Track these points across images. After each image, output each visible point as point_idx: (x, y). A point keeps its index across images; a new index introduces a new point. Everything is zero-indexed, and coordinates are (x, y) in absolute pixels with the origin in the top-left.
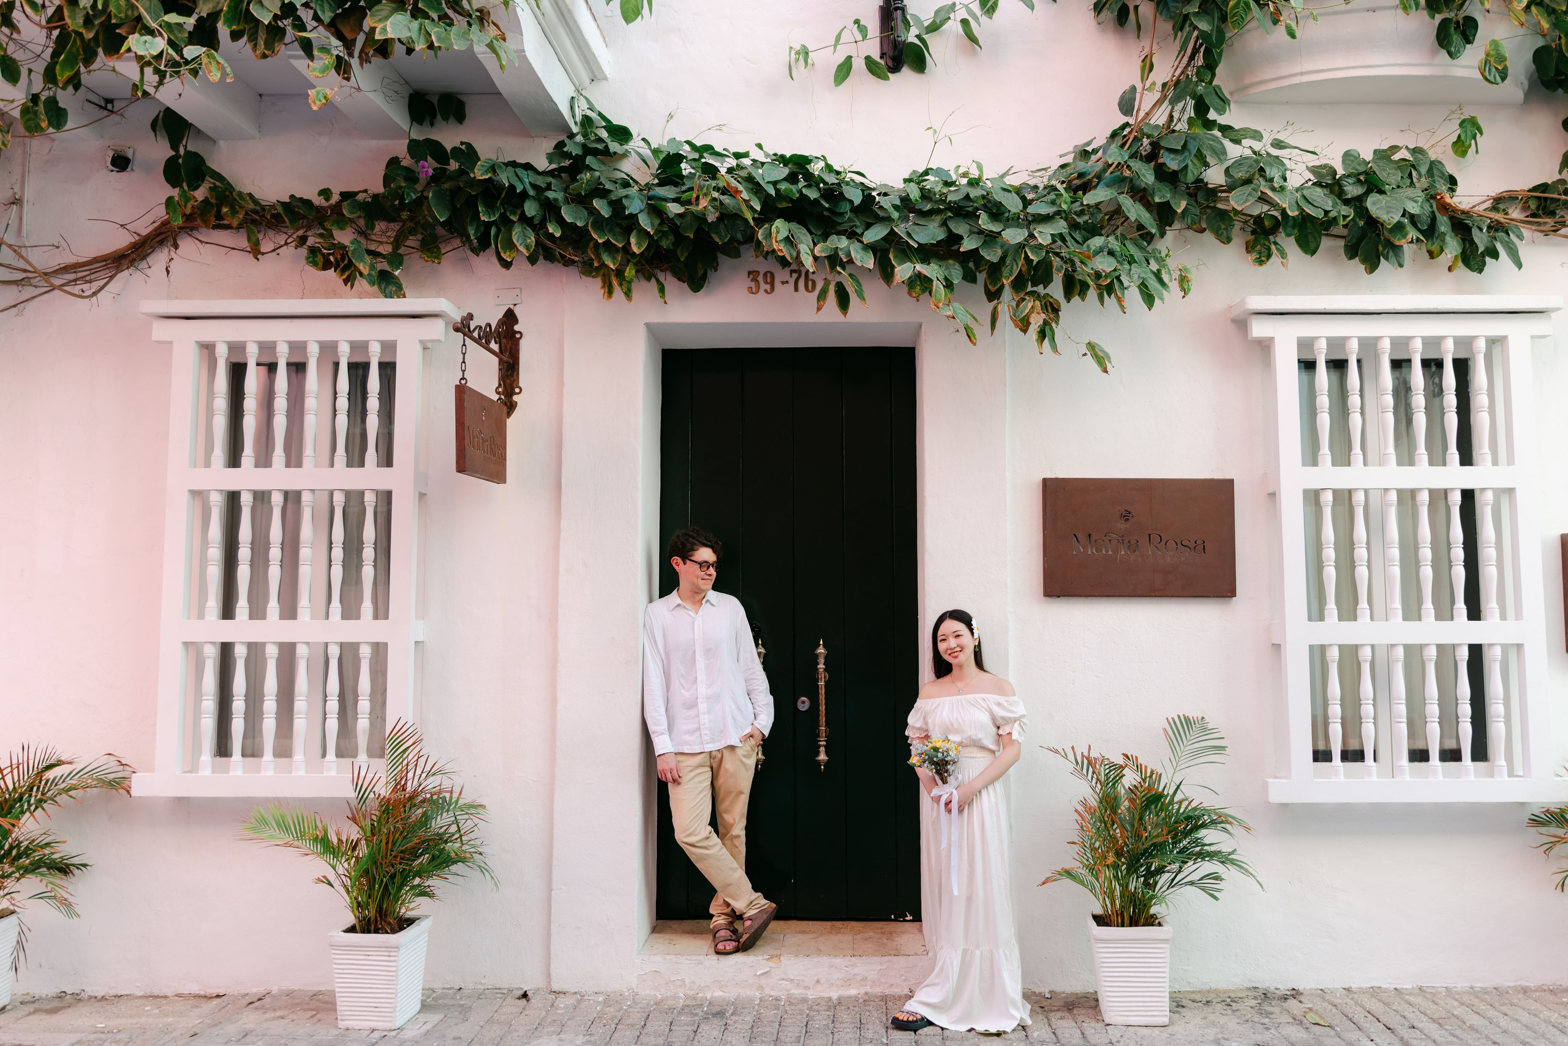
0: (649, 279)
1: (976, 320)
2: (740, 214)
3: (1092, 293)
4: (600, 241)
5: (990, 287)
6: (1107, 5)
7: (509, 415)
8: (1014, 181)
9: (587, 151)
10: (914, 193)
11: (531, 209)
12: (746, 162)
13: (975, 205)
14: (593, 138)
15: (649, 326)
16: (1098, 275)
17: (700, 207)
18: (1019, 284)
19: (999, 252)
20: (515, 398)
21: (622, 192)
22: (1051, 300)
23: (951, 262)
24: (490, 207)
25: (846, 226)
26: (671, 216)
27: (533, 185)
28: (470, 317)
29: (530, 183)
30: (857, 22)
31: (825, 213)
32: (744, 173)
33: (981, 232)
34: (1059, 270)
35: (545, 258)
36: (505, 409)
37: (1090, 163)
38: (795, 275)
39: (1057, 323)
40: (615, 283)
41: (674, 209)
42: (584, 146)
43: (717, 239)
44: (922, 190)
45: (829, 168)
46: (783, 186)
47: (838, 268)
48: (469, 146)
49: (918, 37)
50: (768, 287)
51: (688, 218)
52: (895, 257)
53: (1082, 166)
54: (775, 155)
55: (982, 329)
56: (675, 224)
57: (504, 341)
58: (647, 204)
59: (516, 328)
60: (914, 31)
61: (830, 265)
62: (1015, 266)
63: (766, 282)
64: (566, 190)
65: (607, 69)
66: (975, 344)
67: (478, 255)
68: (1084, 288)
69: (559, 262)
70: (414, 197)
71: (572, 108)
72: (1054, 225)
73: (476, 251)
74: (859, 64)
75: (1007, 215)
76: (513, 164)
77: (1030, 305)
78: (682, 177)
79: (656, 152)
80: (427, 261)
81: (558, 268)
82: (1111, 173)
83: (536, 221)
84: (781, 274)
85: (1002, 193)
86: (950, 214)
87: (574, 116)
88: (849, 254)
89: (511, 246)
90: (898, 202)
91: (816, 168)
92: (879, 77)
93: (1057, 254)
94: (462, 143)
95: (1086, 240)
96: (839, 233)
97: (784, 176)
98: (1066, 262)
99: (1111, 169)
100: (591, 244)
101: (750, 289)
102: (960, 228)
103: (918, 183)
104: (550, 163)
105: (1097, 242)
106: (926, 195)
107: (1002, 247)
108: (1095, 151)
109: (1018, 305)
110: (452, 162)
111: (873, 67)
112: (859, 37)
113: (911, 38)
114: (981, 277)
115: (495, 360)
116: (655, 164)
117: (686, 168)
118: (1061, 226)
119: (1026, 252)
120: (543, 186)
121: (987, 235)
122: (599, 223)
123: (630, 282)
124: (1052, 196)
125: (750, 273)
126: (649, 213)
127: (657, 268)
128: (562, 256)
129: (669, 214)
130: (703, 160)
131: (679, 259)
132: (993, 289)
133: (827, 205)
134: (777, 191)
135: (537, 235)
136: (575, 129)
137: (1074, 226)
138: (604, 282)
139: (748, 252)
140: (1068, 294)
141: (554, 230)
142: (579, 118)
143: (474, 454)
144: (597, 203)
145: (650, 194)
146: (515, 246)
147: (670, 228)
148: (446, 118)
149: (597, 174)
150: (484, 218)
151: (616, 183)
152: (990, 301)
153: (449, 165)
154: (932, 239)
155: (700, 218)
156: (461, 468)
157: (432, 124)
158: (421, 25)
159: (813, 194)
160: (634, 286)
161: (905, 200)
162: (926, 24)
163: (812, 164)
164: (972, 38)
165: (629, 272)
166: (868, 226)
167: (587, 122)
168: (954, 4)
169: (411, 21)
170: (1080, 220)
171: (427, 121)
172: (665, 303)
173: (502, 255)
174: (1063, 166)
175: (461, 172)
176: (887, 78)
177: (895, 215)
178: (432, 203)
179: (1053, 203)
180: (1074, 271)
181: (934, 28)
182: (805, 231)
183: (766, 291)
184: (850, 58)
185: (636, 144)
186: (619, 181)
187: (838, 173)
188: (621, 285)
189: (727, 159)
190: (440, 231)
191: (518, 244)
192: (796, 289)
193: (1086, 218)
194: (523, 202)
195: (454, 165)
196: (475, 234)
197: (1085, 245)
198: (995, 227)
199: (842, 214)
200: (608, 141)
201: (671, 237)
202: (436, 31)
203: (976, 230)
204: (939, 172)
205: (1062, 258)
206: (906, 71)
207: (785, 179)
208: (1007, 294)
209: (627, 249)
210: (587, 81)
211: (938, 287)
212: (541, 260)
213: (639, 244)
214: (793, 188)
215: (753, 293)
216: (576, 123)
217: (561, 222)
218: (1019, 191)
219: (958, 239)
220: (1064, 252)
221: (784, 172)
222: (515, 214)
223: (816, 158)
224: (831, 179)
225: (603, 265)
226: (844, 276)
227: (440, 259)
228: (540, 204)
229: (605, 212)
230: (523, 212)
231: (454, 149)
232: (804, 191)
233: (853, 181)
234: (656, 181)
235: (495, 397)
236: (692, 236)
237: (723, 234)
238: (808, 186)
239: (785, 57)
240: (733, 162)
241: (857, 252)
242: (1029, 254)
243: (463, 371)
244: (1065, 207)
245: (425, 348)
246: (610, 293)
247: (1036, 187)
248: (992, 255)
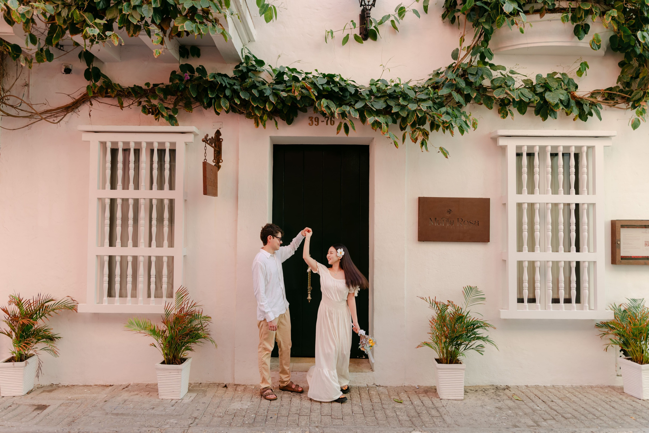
0: (271, 119)
1: (397, 138)
2: (310, 97)
3: (441, 129)
4: (255, 106)
5: (402, 126)
6: (447, 16)
7: (218, 170)
8: (411, 85)
9: (249, 70)
10: (374, 89)
11: (228, 93)
12: (310, 76)
13: (397, 94)
14: (250, 65)
15: (271, 137)
16: (444, 123)
17: (295, 95)
18: (413, 125)
19: (406, 113)
20: (220, 164)
21: (263, 87)
22: (426, 131)
23: (387, 116)
24: (212, 92)
25: (348, 102)
26: (282, 97)
27: (229, 84)
28: (207, 135)
29: (227, 82)
30: (352, 21)
31: (340, 96)
32: (310, 81)
33: (399, 105)
34: (429, 120)
35: (232, 111)
36: (217, 168)
37: (440, 77)
38: (327, 119)
39: (428, 140)
40: (260, 121)
41: (284, 94)
42: (247, 68)
43: (299, 106)
44: (377, 88)
45: (342, 79)
46: (325, 86)
47: (346, 118)
48: (203, 67)
49: (375, 27)
50: (316, 123)
51: (288, 98)
52: (367, 114)
53: (437, 79)
54: (321, 73)
55: (400, 142)
56: (283, 100)
57: (217, 142)
58: (272, 91)
59: (221, 137)
60: (374, 24)
61: (342, 116)
62: (412, 118)
63: (316, 121)
64: (240, 85)
65: (255, 37)
66: (397, 148)
67: (206, 109)
68: (438, 126)
69: (238, 113)
70: (183, 87)
71: (242, 53)
72: (427, 103)
73: (206, 108)
74: (351, 37)
75: (409, 98)
76: (219, 75)
77: (418, 133)
78: (285, 81)
79: (274, 70)
80: (187, 111)
81: (237, 116)
82: (448, 82)
83: (230, 97)
84: (321, 118)
85: (408, 90)
86: (388, 98)
87: (242, 56)
88: (349, 113)
89: (220, 107)
90: (368, 93)
91: (337, 79)
92: (359, 42)
93: (428, 114)
94: (200, 66)
95: (438, 109)
96: (346, 104)
97: (325, 82)
98: (431, 117)
99: (448, 81)
100: (251, 107)
101: (309, 124)
102: (392, 103)
103: (376, 85)
104: (235, 75)
105: (443, 109)
106: (379, 90)
107: (407, 110)
108: (442, 73)
109: (413, 133)
110: (196, 73)
111: (357, 38)
112: (353, 27)
113: (372, 28)
114: (399, 121)
115: (213, 149)
116: (274, 76)
117: (286, 78)
118: (430, 103)
119: (417, 113)
120: (233, 84)
121: (401, 106)
122: (254, 98)
123: (265, 121)
124: (426, 91)
125: (309, 118)
126: (273, 95)
127: (275, 115)
128: (239, 111)
129: (281, 96)
130: (293, 74)
131: (283, 112)
132: (403, 126)
133: (342, 94)
134: (323, 88)
135: (230, 102)
136: (243, 61)
137: (434, 103)
138: (255, 121)
139: (311, 111)
140: (432, 129)
141: (237, 101)
142: (244, 56)
143: (209, 188)
144: (254, 91)
145: (273, 87)
146: (222, 107)
147: (281, 101)
148: (193, 55)
149: (253, 79)
150: (210, 96)
151: (260, 83)
152: (402, 130)
153: (194, 74)
154: (381, 107)
155: (294, 98)
156: (205, 193)
157: (188, 58)
159: (336, 90)
160: (266, 123)
161: (371, 91)
162: (378, 22)
163: (335, 78)
164: (395, 27)
165: (265, 117)
166: (356, 102)
167: (247, 58)
168: (389, 15)
169: (192, 24)
170: (437, 101)
171: (186, 57)
172: (278, 129)
173: (217, 110)
174: (430, 79)
175: (201, 78)
176: (362, 43)
177: (367, 98)
178: (190, 90)
179: (427, 94)
180: (434, 120)
181: (381, 23)
182: (333, 103)
183: (315, 125)
184: (348, 34)
185: (266, 67)
186: (261, 82)
187: (345, 81)
188: (262, 122)
189: (302, 74)
190: (192, 100)
191: (223, 106)
192: (327, 124)
193: (439, 100)
194: (225, 90)
196: (206, 102)
198: (405, 103)
199: (346, 97)
200: (256, 66)
201: (281, 104)
202: (201, 27)
203: (397, 104)
204: (383, 81)
205: (430, 115)
206: (369, 40)
207: (325, 83)
208: (409, 130)
209: (264, 109)
210: (247, 42)
211: (384, 126)
212: (231, 111)
213: (269, 107)
214: (328, 86)
215: (310, 125)
216: (243, 58)
217: (239, 98)
218: (413, 89)
219: (391, 107)
220: (431, 113)
221: (325, 80)
222: (222, 94)
223: (338, 75)
224: (343, 84)
225: (255, 114)
226: (347, 121)
227: (192, 111)
228: (231, 91)
229: (257, 95)
230: (225, 94)
231: (198, 69)
232: (333, 88)
233: (351, 84)
234: (274, 82)
235: (214, 164)
236: (290, 105)
237: (301, 104)
238: (334, 86)
239: (324, 33)
240: (304, 76)
241: (353, 112)
242: (418, 114)
243: (205, 156)
244: (431, 96)
245: (186, 145)
246: (258, 125)
247: (420, 87)
248: (404, 114)
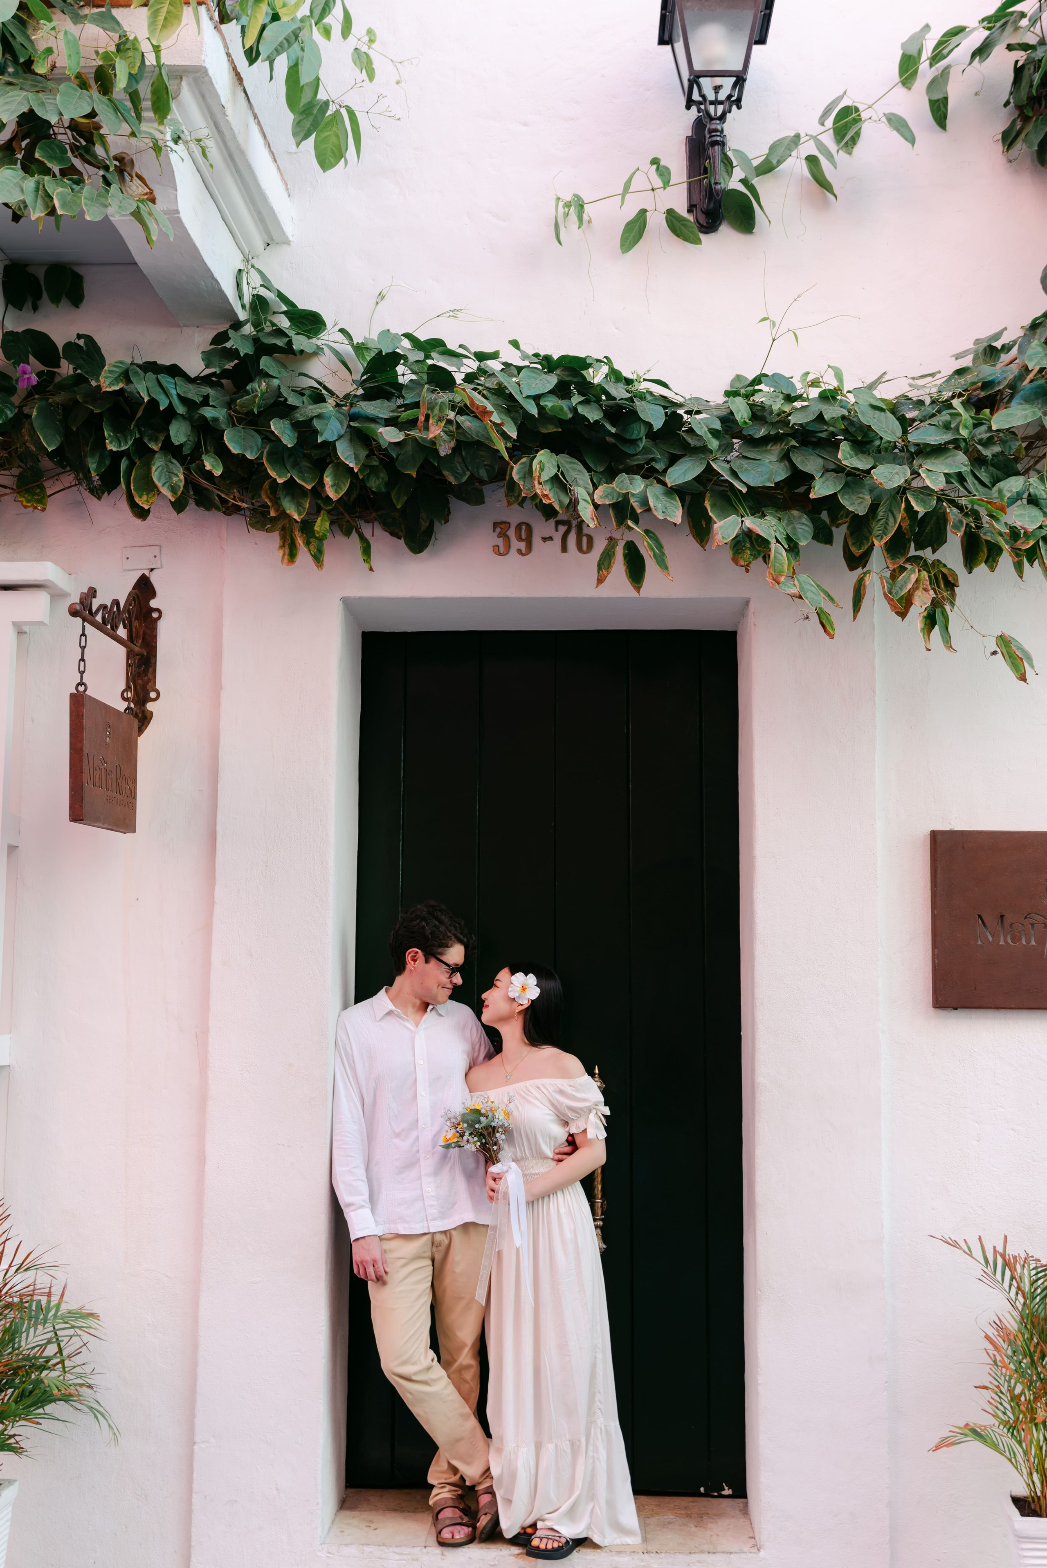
0: (348, 534)
1: (832, 599)
2: (487, 442)
3: (1006, 560)
4: (280, 481)
5: (853, 549)
6: (1023, 136)
7: (141, 731)
8: (887, 392)
9: (262, 348)
10: (741, 411)
11: (179, 433)
12: (494, 365)
13: (831, 429)
14: (268, 328)
15: (346, 601)
16: (1014, 534)
17: (431, 436)
18: (895, 547)
19: (868, 500)
20: (150, 706)
21: (313, 410)
22: (944, 570)
23: (795, 513)
24: (120, 430)
25: (640, 460)
26: (384, 445)
27: (183, 400)
28: (92, 592)
29: (178, 395)
30: (655, 161)
31: (609, 439)
32: (491, 383)
33: (839, 469)
34: (956, 527)
35: (198, 504)
36: (136, 723)
37: (999, 365)
38: (562, 529)
39: (952, 604)
40: (300, 541)
41: (390, 435)
42: (256, 340)
43: (452, 479)
44: (752, 406)
45: (615, 375)
46: (549, 403)
47: (630, 523)
48: (89, 340)
49: (744, 181)
50: (522, 546)
51: (409, 448)
52: (713, 506)
53: (988, 371)
54: (536, 355)
55: (840, 615)
56: (389, 456)
57: (136, 624)
58: (349, 426)
59: (153, 603)
60: (738, 173)
61: (616, 517)
62: (891, 520)
63: (520, 539)
64: (229, 405)
65: (289, 229)
66: (832, 637)
67: (99, 498)
68: (993, 553)
69: (218, 509)
70: (10, 415)
71: (238, 285)
72: (949, 461)
73: (97, 493)
74: (657, 221)
75: (877, 443)
76: (151, 367)
77: (914, 577)
78: (400, 387)
79: (360, 349)
80: (26, 507)
81: (216, 519)
82: (1032, 381)
83: (186, 451)
84: (542, 527)
85: (871, 412)
86: (794, 443)
87: (241, 297)
88: (645, 502)
89: (150, 487)
90: (717, 425)
91: (597, 376)
92: (686, 239)
93: (952, 502)
94: (79, 336)
95: (996, 481)
96: (632, 470)
97: (550, 387)
98: (966, 515)
99: (1031, 376)
100: (266, 484)
101: (496, 550)
102: (809, 463)
103: (747, 396)
104: (207, 367)
105: (1013, 485)
106: (758, 414)
107: (871, 491)
108: (1006, 348)
109: (893, 577)
110: (64, 363)
111: (677, 224)
112: (658, 182)
113: (734, 183)
114: (840, 533)
115: (122, 651)
116: (359, 367)
117: (404, 374)
118: (959, 462)
119: (907, 500)
120: (198, 400)
121: (849, 474)
122: (279, 454)
123: (321, 540)
124: (945, 416)
125: (496, 525)
126: (351, 440)
127: (360, 517)
128: (223, 501)
129: (381, 442)
130: (430, 362)
131: (394, 506)
132: (857, 552)
133: (613, 430)
134: (541, 409)
135: (187, 470)
136: (242, 315)
137: (978, 460)
138: (283, 538)
139: (495, 496)
140: (970, 561)
141: (212, 465)
142: (247, 299)
143: (93, 793)
144: (279, 428)
145: (353, 410)
146: (156, 487)
147: (381, 461)
148: (56, 300)
149: (276, 382)
150: (111, 447)
151: (303, 395)
152: (852, 568)
153: (59, 367)
154: (769, 480)
155: (429, 449)
156: (77, 815)
157: (35, 308)
158: (38, 183)
159: (592, 414)
160: (327, 546)
161: (728, 420)
162: (755, 163)
163: (591, 370)
164: (823, 184)
165: (321, 525)
166: (673, 460)
167: (259, 304)
168: (798, 136)
169: (24, 178)
170: (987, 453)
171: (29, 304)
172: (371, 569)
173: (137, 499)
174: (960, 372)
175: (79, 380)
176: (698, 241)
177: (714, 444)
178: (36, 425)
179: (947, 427)
180: (979, 527)
181: (766, 168)
182: (580, 467)
183: (519, 551)
184: (643, 212)
185: (330, 337)
186: (307, 392)
187: (628, 382)
188: (308, 544)
189: (465, 361)
190: (46, 463)
191: (159, 484)
192: (564, 549)
193: (997, 449)
194: (169, 423)
195: (66, 369)
196: (96, 470)
197: (995, 489)
198: (860, 463)
199: (634, 442)
200: (291, 333)
201: (383, 475)
202: (59, 191)
203: (833, 466)
204: (776, 379)
205: (960, 508)
206: (726, 232)
207: (551, 392)
208: (878, 562)
209: (318, 492)
210: (260, 245)
211: (778, 552)
212: (192, 505)
213: (336, 486)
214: (564, 404)
215: (500, 554)
216: (243, 307)
217: (222, 452)
218: (894, 408)
219: (805, 479)
220: (963, 501)
221: (551, 381)
222: (156, 440)
223: (598, 361)
224: (619, 392)
225: (283, 515)
226: (637, 532)
227: (45, 504)
228: (193, 426)
229: (288, 439)
230: (168, 437)
231: (69, 346)
232: (581, 410)
233: (651, 393)
234: (360, 392)
235: (121, 706)
236: (414, 474)
237: (460, 471)
238: (586, 402)
239: (549, 210)
240: (472, 365)
241: (658, 498)
242: (913, 503)
243: (82, 673)
244: (964, 433)
245: (20, 633)
246: (292, 555)
247: (921, 403)
248: (857, 505)
